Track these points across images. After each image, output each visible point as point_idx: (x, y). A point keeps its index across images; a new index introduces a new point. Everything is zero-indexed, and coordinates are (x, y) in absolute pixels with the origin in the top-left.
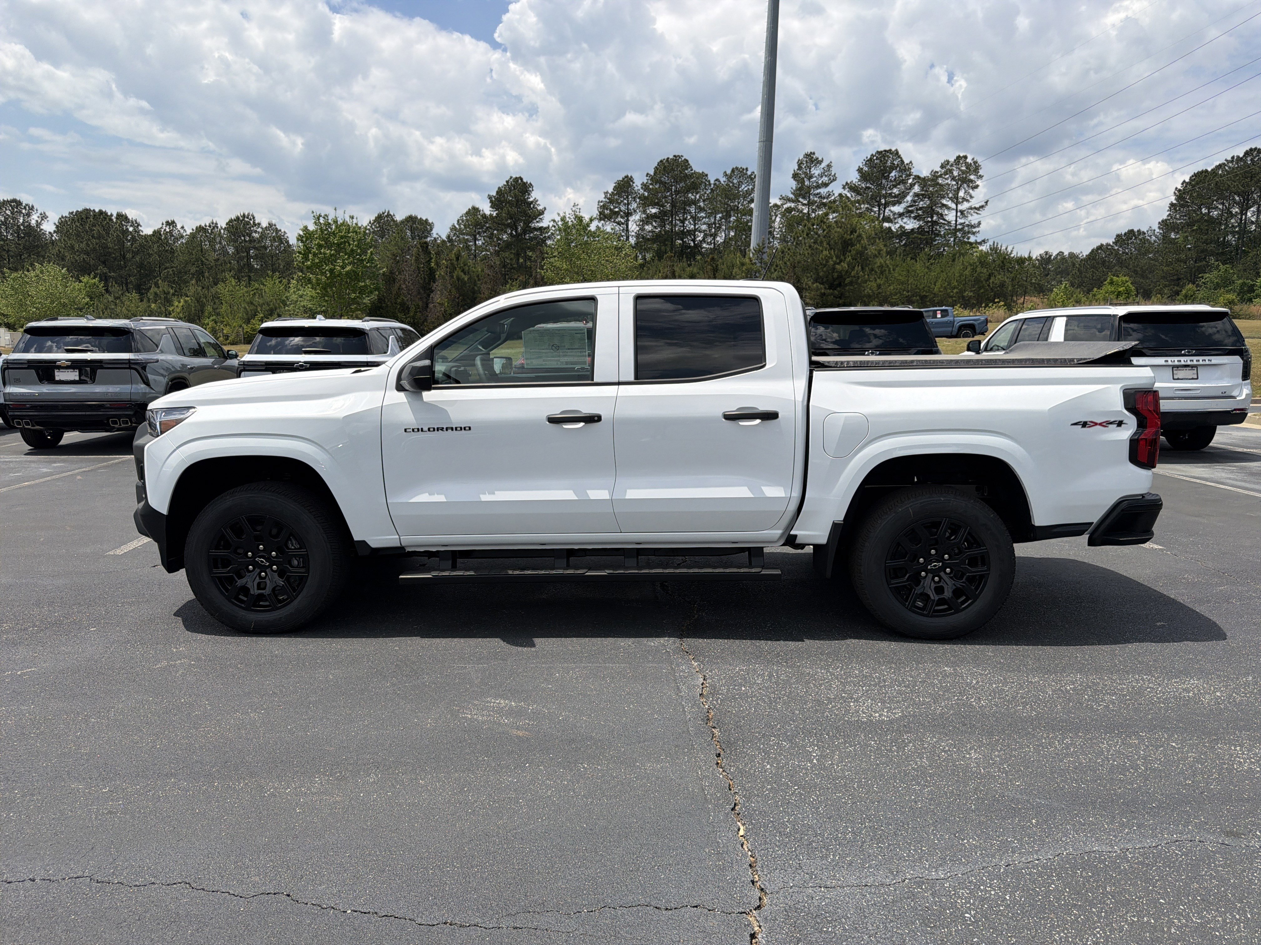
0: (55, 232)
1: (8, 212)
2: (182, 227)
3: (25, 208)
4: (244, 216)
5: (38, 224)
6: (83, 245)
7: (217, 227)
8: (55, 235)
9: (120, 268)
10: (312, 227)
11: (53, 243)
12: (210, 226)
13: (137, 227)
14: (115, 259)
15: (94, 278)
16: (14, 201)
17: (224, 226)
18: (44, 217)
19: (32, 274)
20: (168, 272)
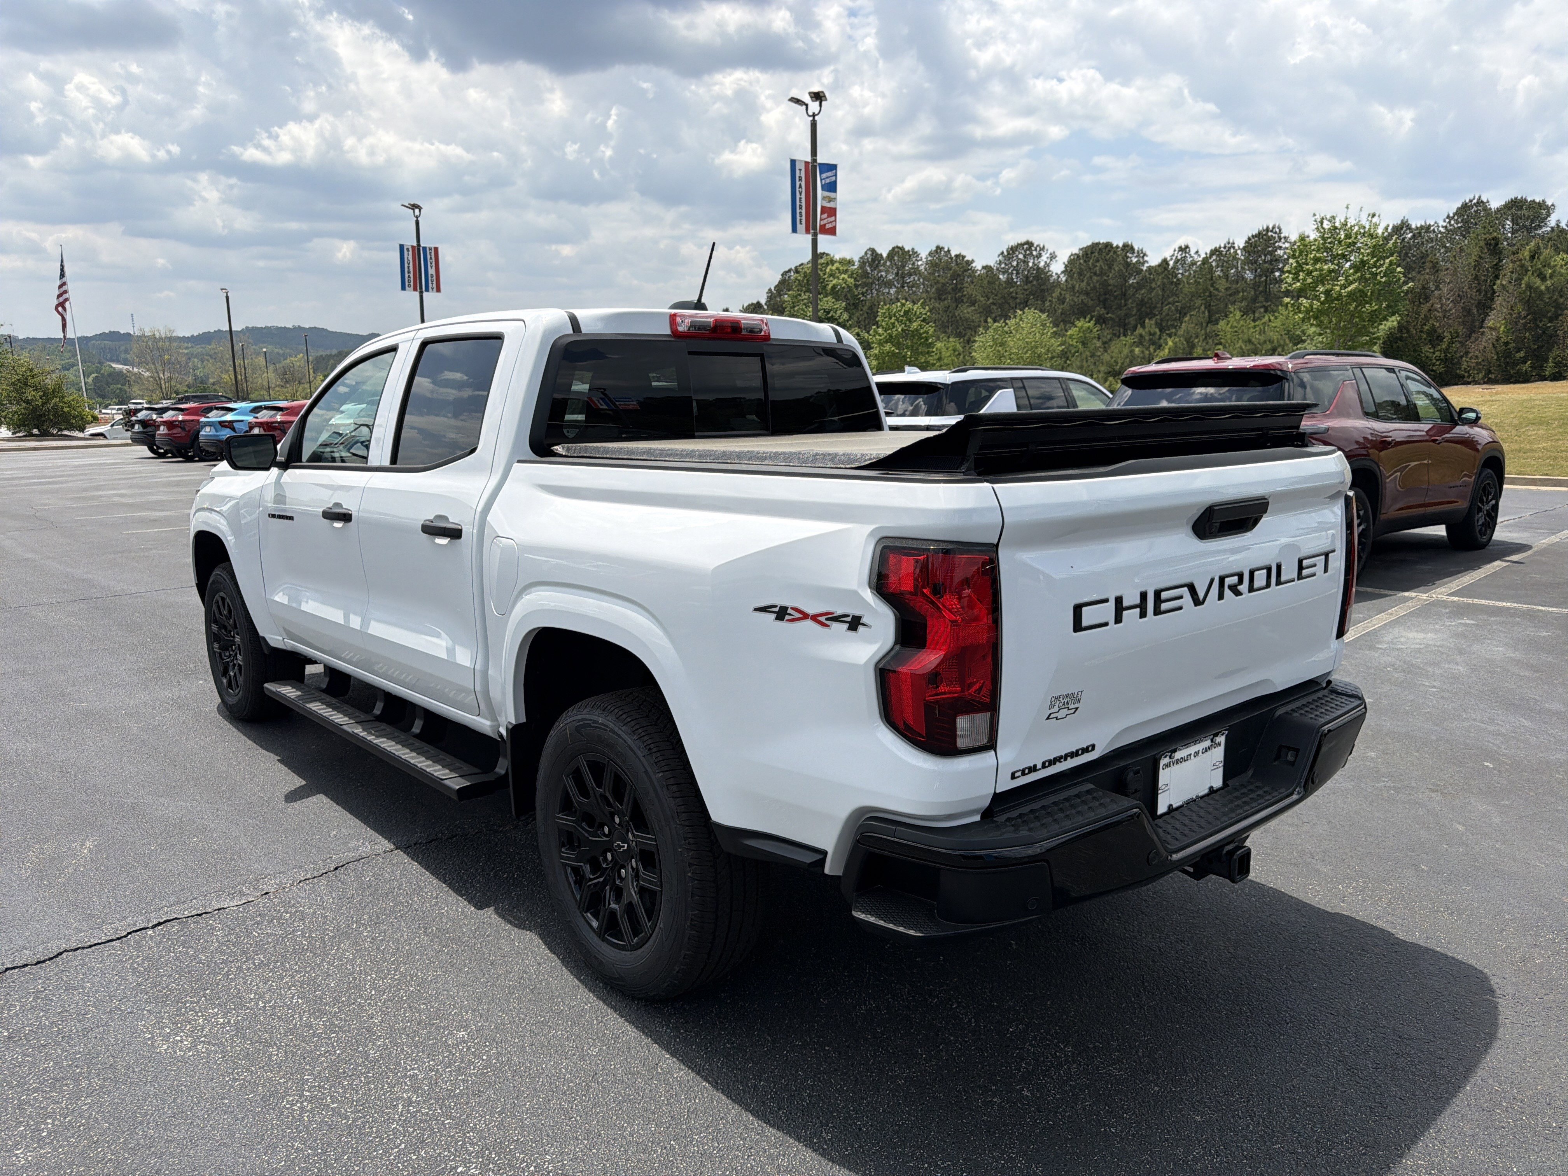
0: (1063, 272)
1: (1021, 256)
2: (1197, 252)
3: (1036, 250)
4: (1267, 229)
5: (1047, 265)
6: (1083, 285)
7: (1234, 248)
8: (1062, 276)
9: (1120, 307)
10: (1313, 235)
11: (1057, 283)
12: (1225, 247)
13: (1143, 257)
14: (1116, 297)
15: (1089, 322)
16: (1027, 243)
17: (1242, 245)
18: (1053, 257)
19: (1013, 321)
20: (1170, 308)
